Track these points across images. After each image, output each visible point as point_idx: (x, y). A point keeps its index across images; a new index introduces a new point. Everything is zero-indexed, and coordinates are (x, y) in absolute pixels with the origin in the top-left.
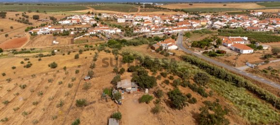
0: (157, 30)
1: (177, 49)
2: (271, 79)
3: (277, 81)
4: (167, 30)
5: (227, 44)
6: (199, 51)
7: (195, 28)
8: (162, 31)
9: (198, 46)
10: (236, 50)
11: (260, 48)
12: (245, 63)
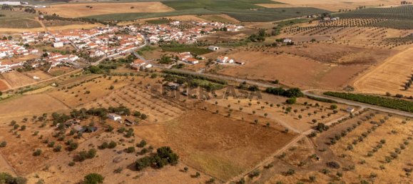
0: (111, 52)
1: (152, 67)
4: (120, 50)
6: (168, 66)
7: (139, 45)
8: (116, 52)
9: (164, 63)
10: (189, 62)
11: (201, 59)
12: (199, 69)
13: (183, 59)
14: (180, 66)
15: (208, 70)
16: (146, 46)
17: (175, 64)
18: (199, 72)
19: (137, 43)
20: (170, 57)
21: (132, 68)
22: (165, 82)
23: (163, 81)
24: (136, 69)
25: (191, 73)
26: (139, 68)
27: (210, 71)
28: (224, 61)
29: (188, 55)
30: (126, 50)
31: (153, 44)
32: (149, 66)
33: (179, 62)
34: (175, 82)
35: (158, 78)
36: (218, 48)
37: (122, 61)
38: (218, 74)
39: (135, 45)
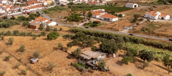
0: (14, 11)
1: (57, 25)
2: (150, 35)
3: (154, 35)
4: (24, 9)
5: (96, 16)
6: (78, 24)
7: (47, 6)
8: (19, 11)
9: (73, 21)
10: (105, 19)
11: (120, 16)
12: (123, 28)
13: (98, 17)
14: (95, 24)
15: (138, 28)
16: (55, 7)
17: (87, 22)
18: (125, 32)
19: (45, 4)
20: (80, 15)
21: (30, 26)
22: (74, 48)
23: (69, 45)
24: (35, 27)
25: (113, 33)
26: (38, 26)
27: (143, 30)
28: (157, 17)
29: (102, 12)
30: (31, 10)
31: (62, 5)
32: (53, 24)
33: (93, 20)
34: (95, 50)
35: (60, 40)
36: (137, 5)
37: (23, 19)
38: (158, 35)
39: (43, 5)
